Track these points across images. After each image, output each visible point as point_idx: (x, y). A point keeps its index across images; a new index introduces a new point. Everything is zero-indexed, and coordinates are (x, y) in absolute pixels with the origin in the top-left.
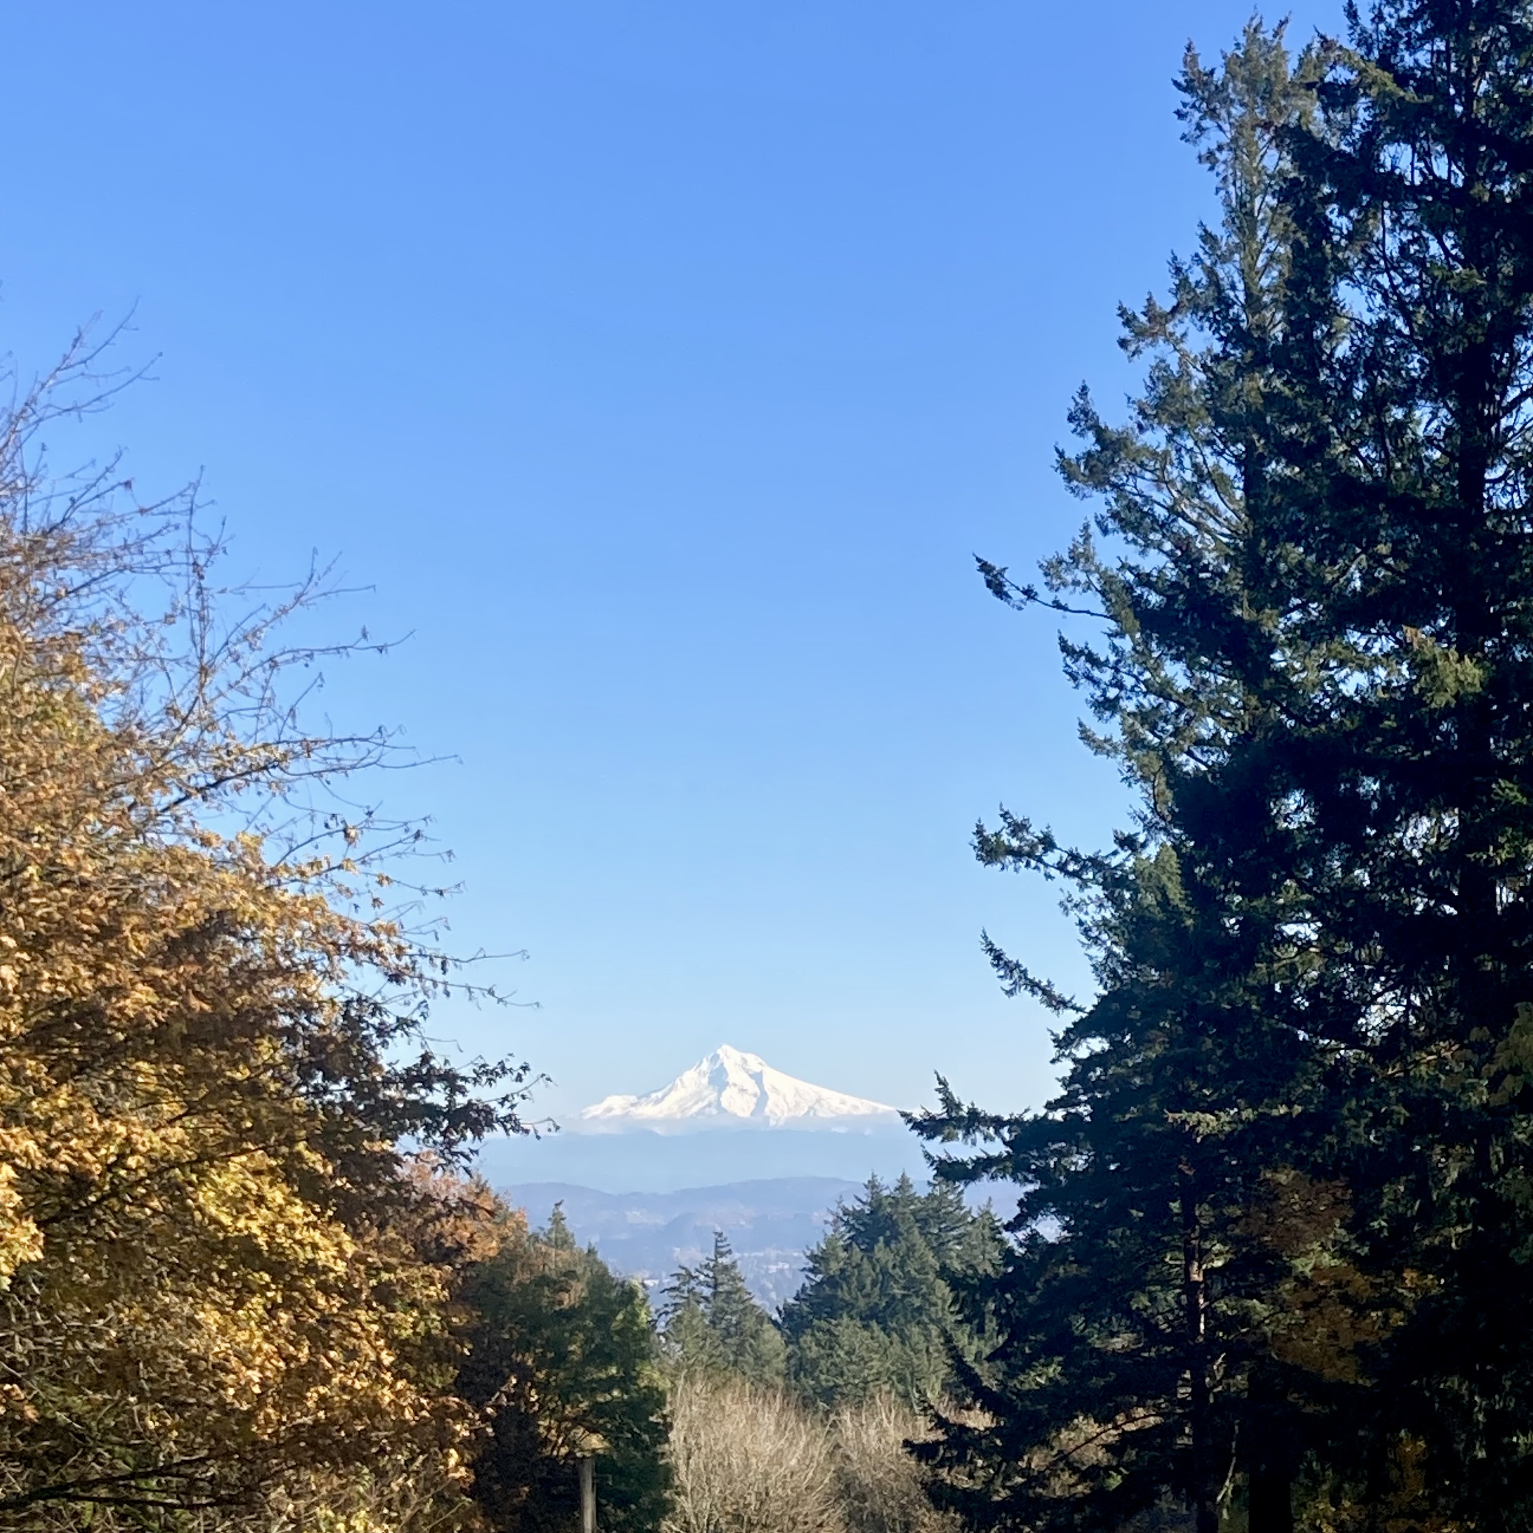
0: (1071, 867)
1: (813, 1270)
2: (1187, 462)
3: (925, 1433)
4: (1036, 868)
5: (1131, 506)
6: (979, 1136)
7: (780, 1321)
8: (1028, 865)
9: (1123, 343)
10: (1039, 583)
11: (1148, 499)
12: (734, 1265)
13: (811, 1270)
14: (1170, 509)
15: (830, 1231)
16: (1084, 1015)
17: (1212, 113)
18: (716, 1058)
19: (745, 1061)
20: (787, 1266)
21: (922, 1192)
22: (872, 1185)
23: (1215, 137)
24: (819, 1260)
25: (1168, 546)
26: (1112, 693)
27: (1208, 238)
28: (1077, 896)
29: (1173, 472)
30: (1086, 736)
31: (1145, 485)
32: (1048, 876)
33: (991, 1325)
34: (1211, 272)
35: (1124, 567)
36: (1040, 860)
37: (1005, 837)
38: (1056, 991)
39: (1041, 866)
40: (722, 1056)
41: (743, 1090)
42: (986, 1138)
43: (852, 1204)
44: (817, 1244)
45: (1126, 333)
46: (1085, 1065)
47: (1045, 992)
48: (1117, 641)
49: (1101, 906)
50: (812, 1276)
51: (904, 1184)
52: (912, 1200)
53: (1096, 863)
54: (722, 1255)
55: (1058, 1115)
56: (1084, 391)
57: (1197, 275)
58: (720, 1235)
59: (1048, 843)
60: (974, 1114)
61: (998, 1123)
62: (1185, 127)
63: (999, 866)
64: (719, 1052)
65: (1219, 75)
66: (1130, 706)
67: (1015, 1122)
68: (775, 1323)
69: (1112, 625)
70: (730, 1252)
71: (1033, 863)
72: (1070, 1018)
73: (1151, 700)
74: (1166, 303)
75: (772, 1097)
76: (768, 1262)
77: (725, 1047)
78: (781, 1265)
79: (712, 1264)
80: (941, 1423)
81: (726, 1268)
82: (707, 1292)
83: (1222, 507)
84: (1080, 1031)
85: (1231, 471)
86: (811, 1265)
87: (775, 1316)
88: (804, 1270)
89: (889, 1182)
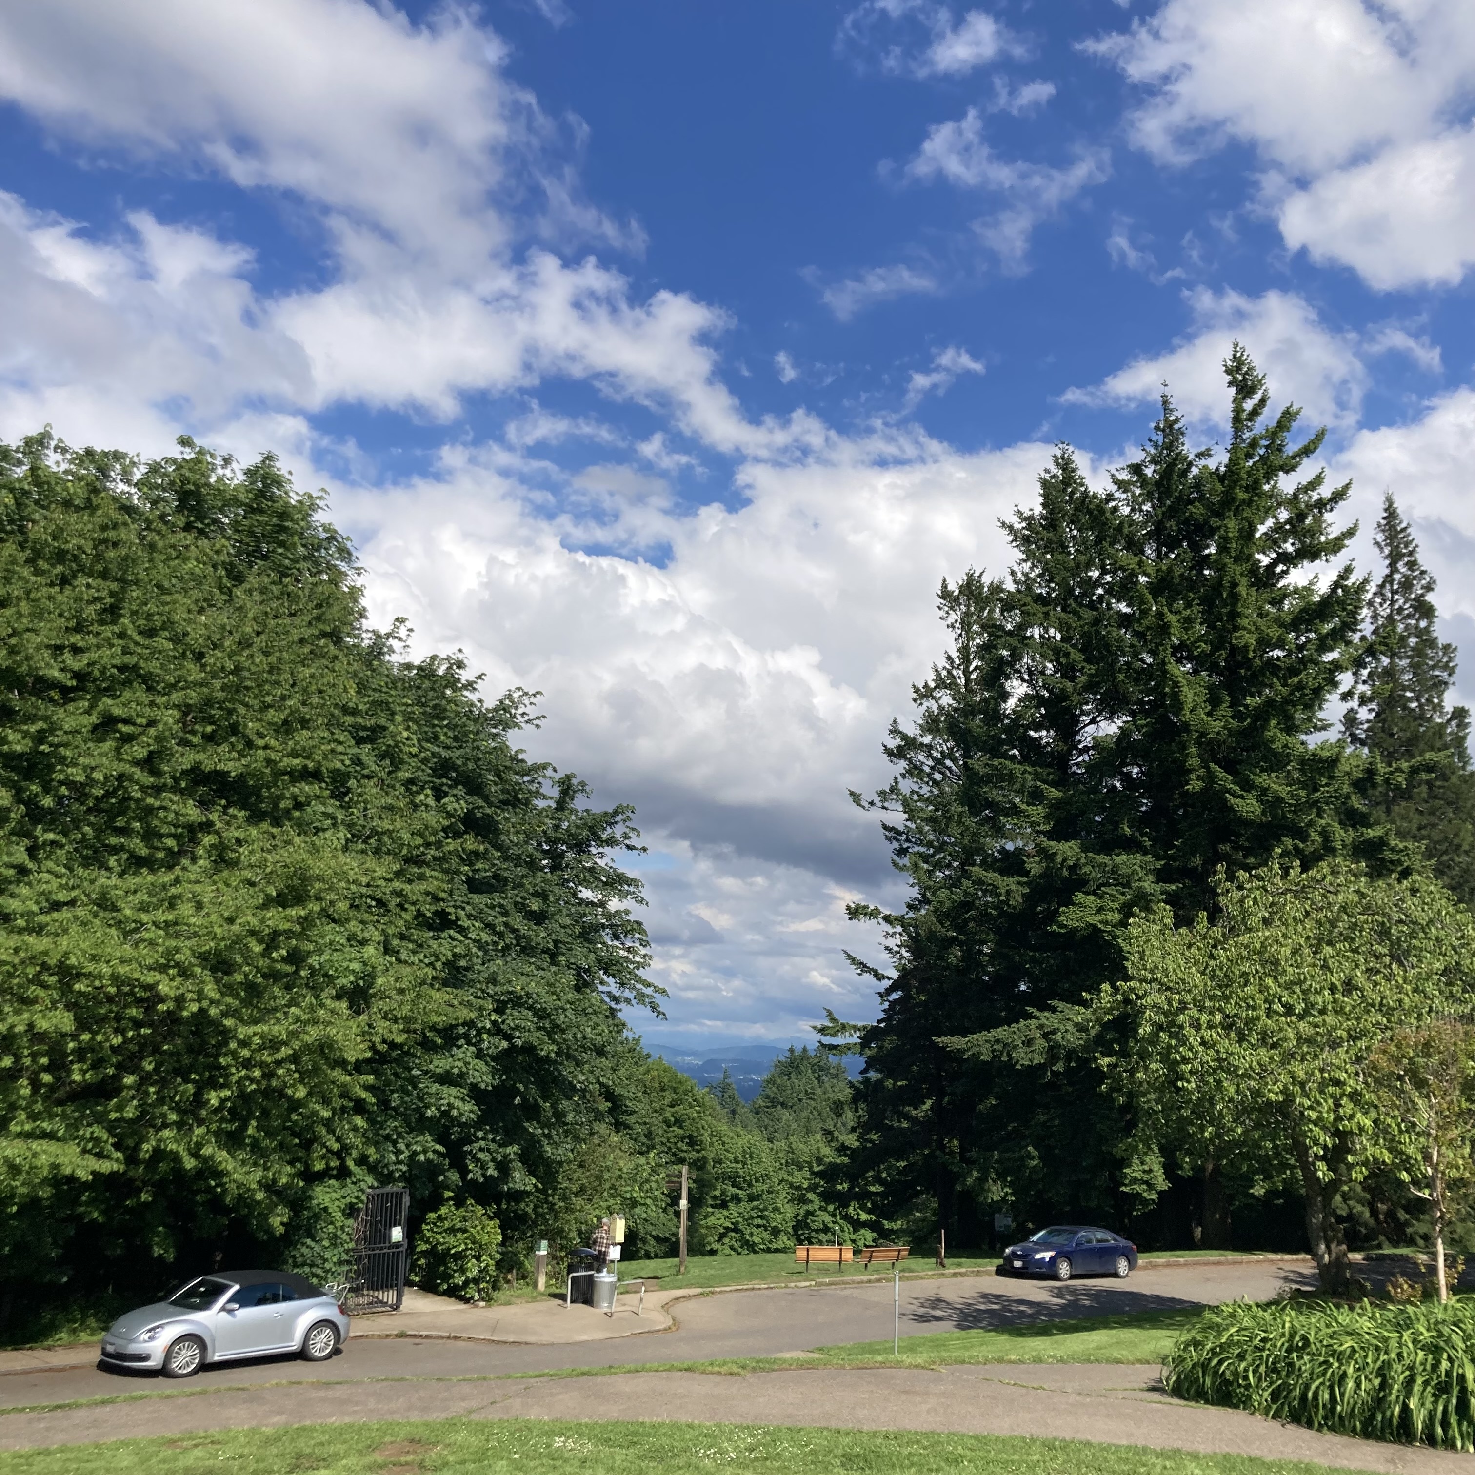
0: (889, 920)
1: (766, 1086)
2: (940, 749)
4: (873, 920)
5: (916, 767)
8: (870, 919)
9: (915, 700)
10: (877, 800)
11: (922, 763)
12: (731, 1083)
13: (764, 1086)
14: (932, 768)
15: (772, 1069)
17: (952, 608)
21: (812, 1054)
22: (791, 1051)
23: (953, 617)
24: (768, 1083)
25: (931, 785)
26: (906, 845)
27: (949, 658)
28: (891, 931)
29: (935, 754)
30: (895, 864)
31: (921, 758)
32: (878, 924)
34: (949, 672)
35: (913, 792)
36: (875, 918)
38: (880, 972)
43: (782, 1058)
44: (766, 1075)
45: (916, 696)
46: (893, 1003)
47: (875, 973)
48: (909, 823)
49: (901, 935)
50: (764, 1088)
51: (805, 1050)
52: (807, 1056)
53: (899, 917)
54: (727, 1078)
56: (896, 720)
57: (944, 673)
59: (877, 911)
60: (845, 1025)
61: (856, 1028)
62: (942, 613)
63: (857, 921)
65: (956, 593)
66: (914, 851)
67: (862, 1028)
69: (906, 816)
70: (730, 1077)
71: (872, 918)
73: (922, 849)
74: (932, 685)
81: (728, 1084)
82: (721, 1095)
83: (953, 769)
86: (764, 1083)
88: (761, 1085)
89: (799, 1049)
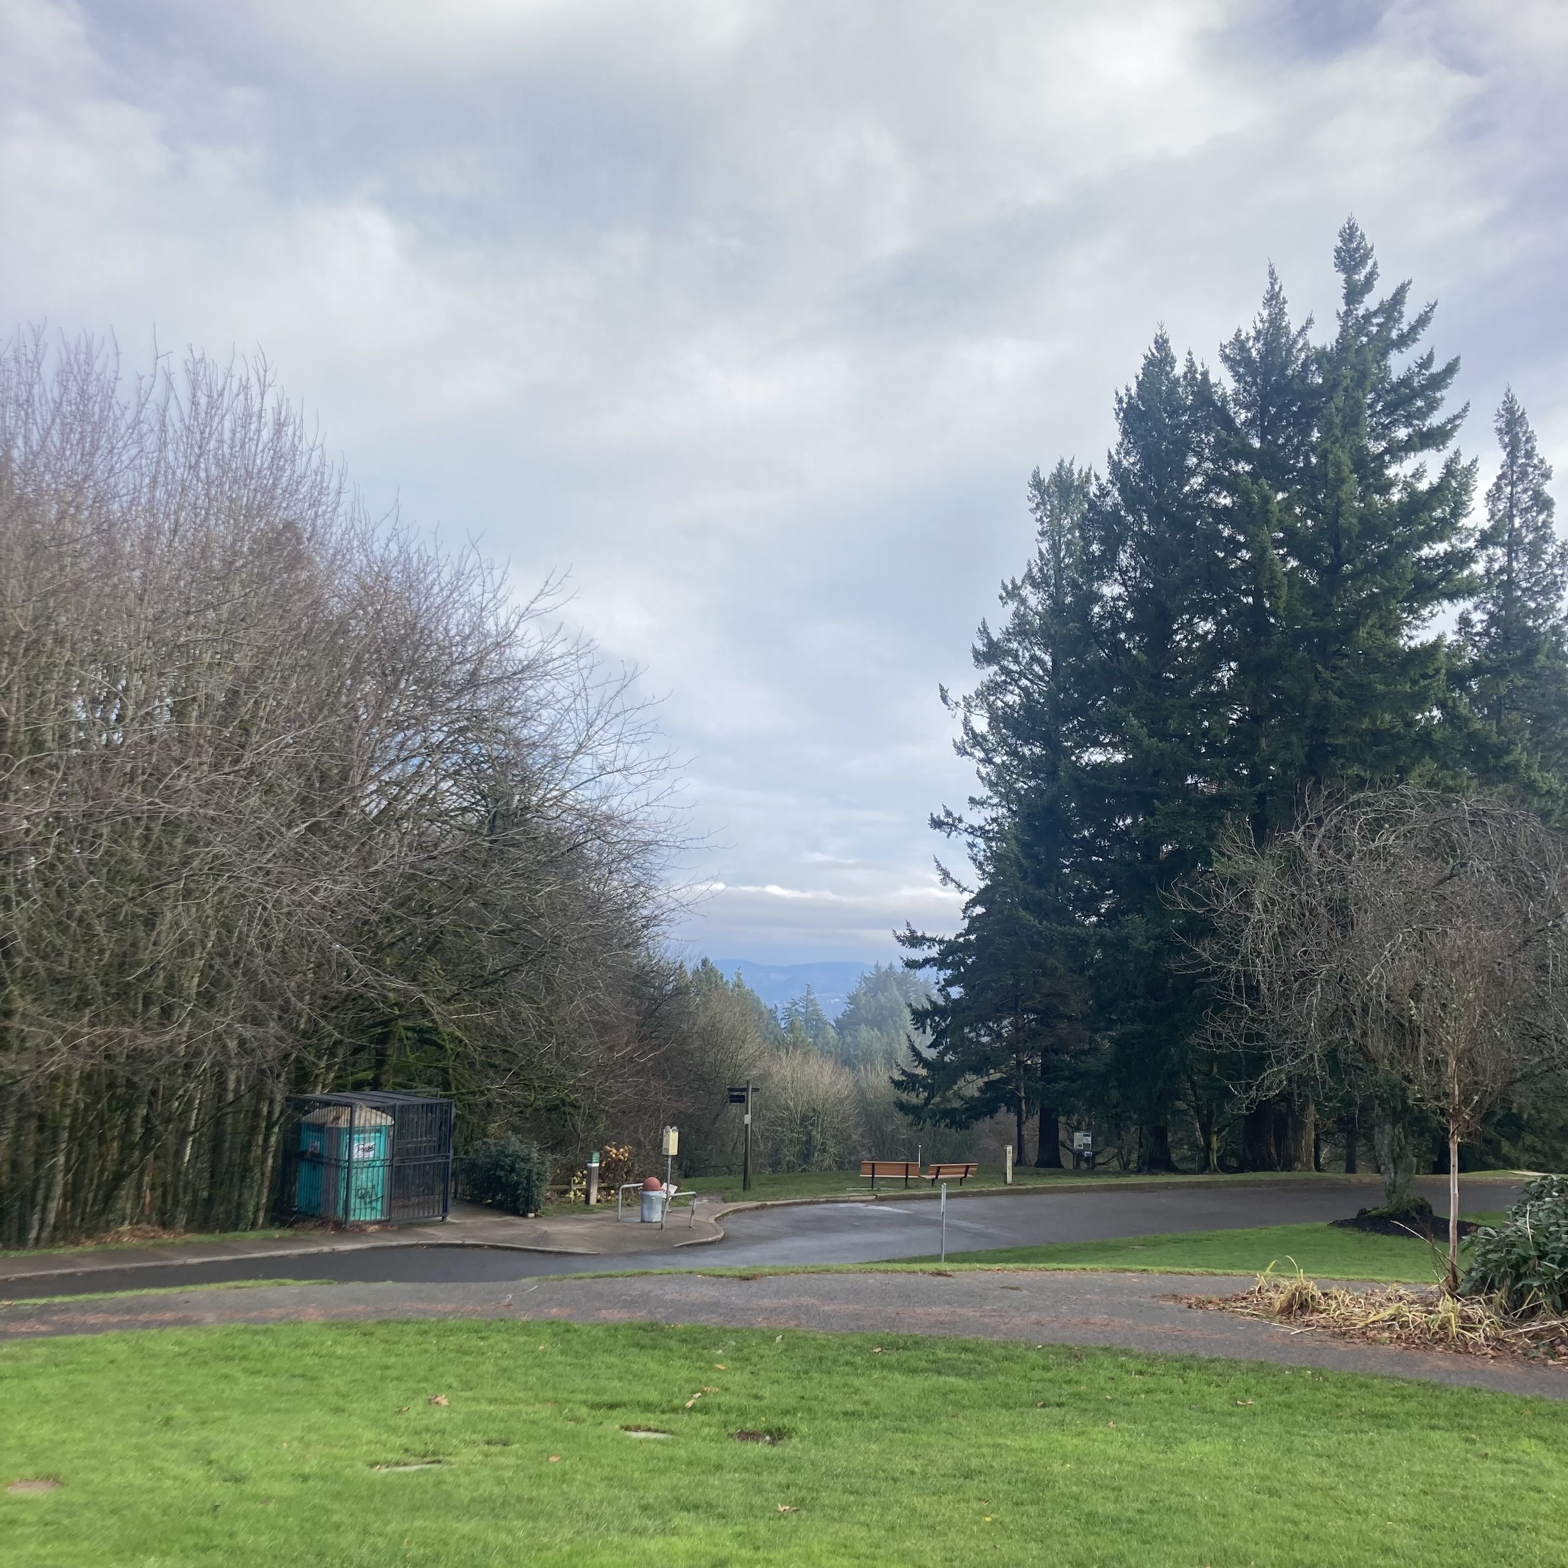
0: (970, 830)
2: (1027, 655)
3: (898, 1076)
4: (955, 831)
6: (925, 947)
7: (835, 1025)
8: (952, 830)
9: (1002, 598)
11: (1010, 669)
13: (849, 1003)
14: (1020, 673)
15: (858, 986)
16: (973, 895)
17: (1042, 499)
20: (838, 1001)
21: (897, 973)
22: (877, 967)
24: (853, 1000)
25: (1017, 691)
27: (1041, 555)
29: (1021, 658)
30: (978, 772)
32: (960, 835)
33: (928, 1029)
36: (957, 827)
37: (942, 818)
38: (963, 884)
39: (957, 830)
42: (929, 947)
43: (867, 975)
44: (852, 992)
45: (1004, 594)
46: (974, 919)
47: (958, 884)
49: (982, 848)
50: (849, 1006)
51: (891, 967)
52: (893, 975)
53: (981, 828)
54: (810, 994)
55: (961, 940)
56: (984, 623)
57: (1035, 570)
58: (809, 985)
59: (960, 820)
60: (923, 938)
61: (932, 940)
63: (938, 830)
65: (1048, 482)
66: (998, 760)
67: (941, 942)
68: (833, 1026)
69: (991, 723)
70: (813, 993)
71: (954, 829)
72: (967, 897)
76: (830, 999)
78: (835, 1000)
79: (805, 999)
80: (904, 1073)
81: (811, 1000)
82: (803, 1010)
83: (1041, 673)
84: (973, 903)
85: (1047, 658)
86: (849, 1001)
87: (833, 1023)
88: (846, 1003)
89: (885, 966)
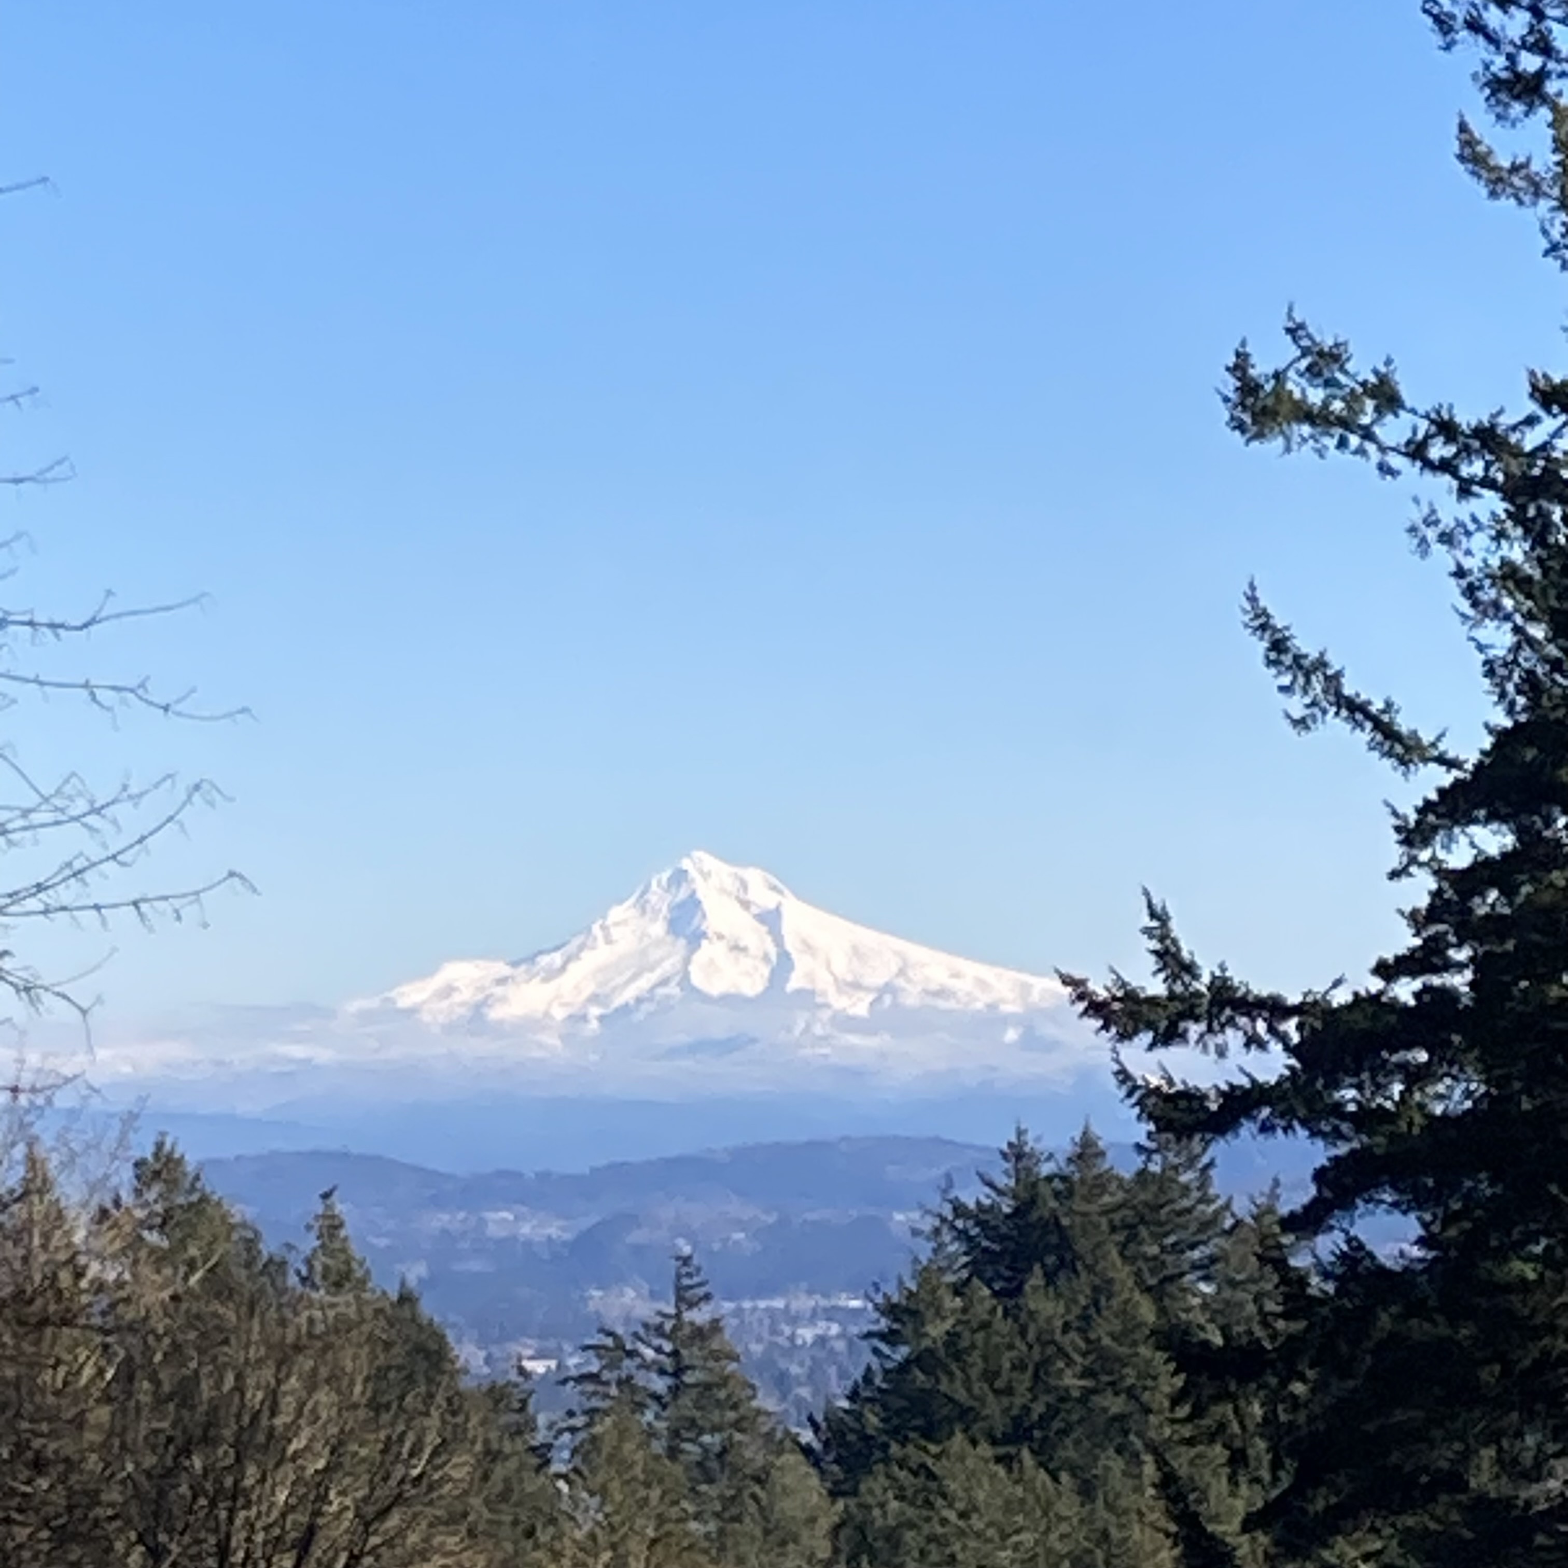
0: (1438, 450)
1: (891, 1337)
4: (1361, 451)
6: (1233, 1038)
7: (817, 1445)
8: (1342, 444)
12: (715, 1326)
13: (882, 1336)
15: (925, 1250)
16: (1460, 774)
18: (680, 876)
19: (744, 885)
20: (835, 1329)
22: (1018, 1153)
24: (902, 1319)
26: (1529, 63)
28: (1449, 516)
32: (1385, 469)
33: (1257, 1438)
36: (1367, 434)
38: (1404, 724)
39: (1371, 447)
40: (693, 873)
41: (737, 948)
42: (1252, 1041)
43: (973, 1193)
44: (896, 1280)
47: (1378, 725)
49: (1500, 535)
50: (885, 1348)
52: (1101, 1183)
53: (1490, 441)
54: (691, 1305)
55: (1405, 991)
58: (686, 1261)
59: (1386, 397)
64: (686, 864)
68: (807, 1451)
70: (707, 1297)
71: (1354, 440)
75: (802, 963)
76: (795, 1320)
77: (697, 854)
78: (821, 1327)
79: (668, 1326)
81: (700, 1334)
84: (1454, 808)
86: (884, 1324)
87: (807, 1436)
88: (869, 1335)
89: (1054, 1147)
